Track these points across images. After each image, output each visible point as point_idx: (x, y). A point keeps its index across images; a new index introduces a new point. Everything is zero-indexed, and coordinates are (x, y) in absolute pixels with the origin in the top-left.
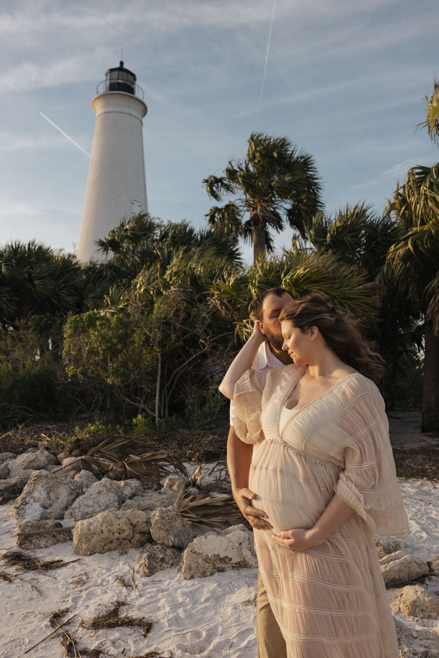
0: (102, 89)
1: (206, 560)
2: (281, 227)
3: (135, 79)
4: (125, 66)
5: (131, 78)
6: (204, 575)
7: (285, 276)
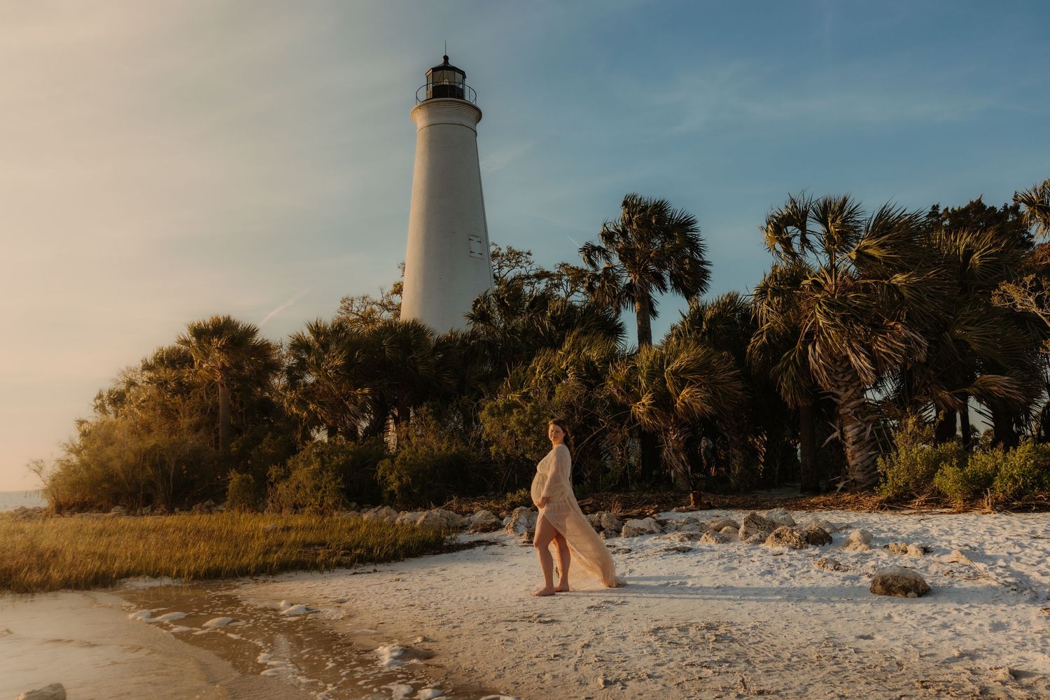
0: (423, 95)
1: (634, 529)
2: (665, 290)
3: (464, 77)
4: (452, 63)
5: (459, 76)
6: (633, 536)
7: (667, 368)
